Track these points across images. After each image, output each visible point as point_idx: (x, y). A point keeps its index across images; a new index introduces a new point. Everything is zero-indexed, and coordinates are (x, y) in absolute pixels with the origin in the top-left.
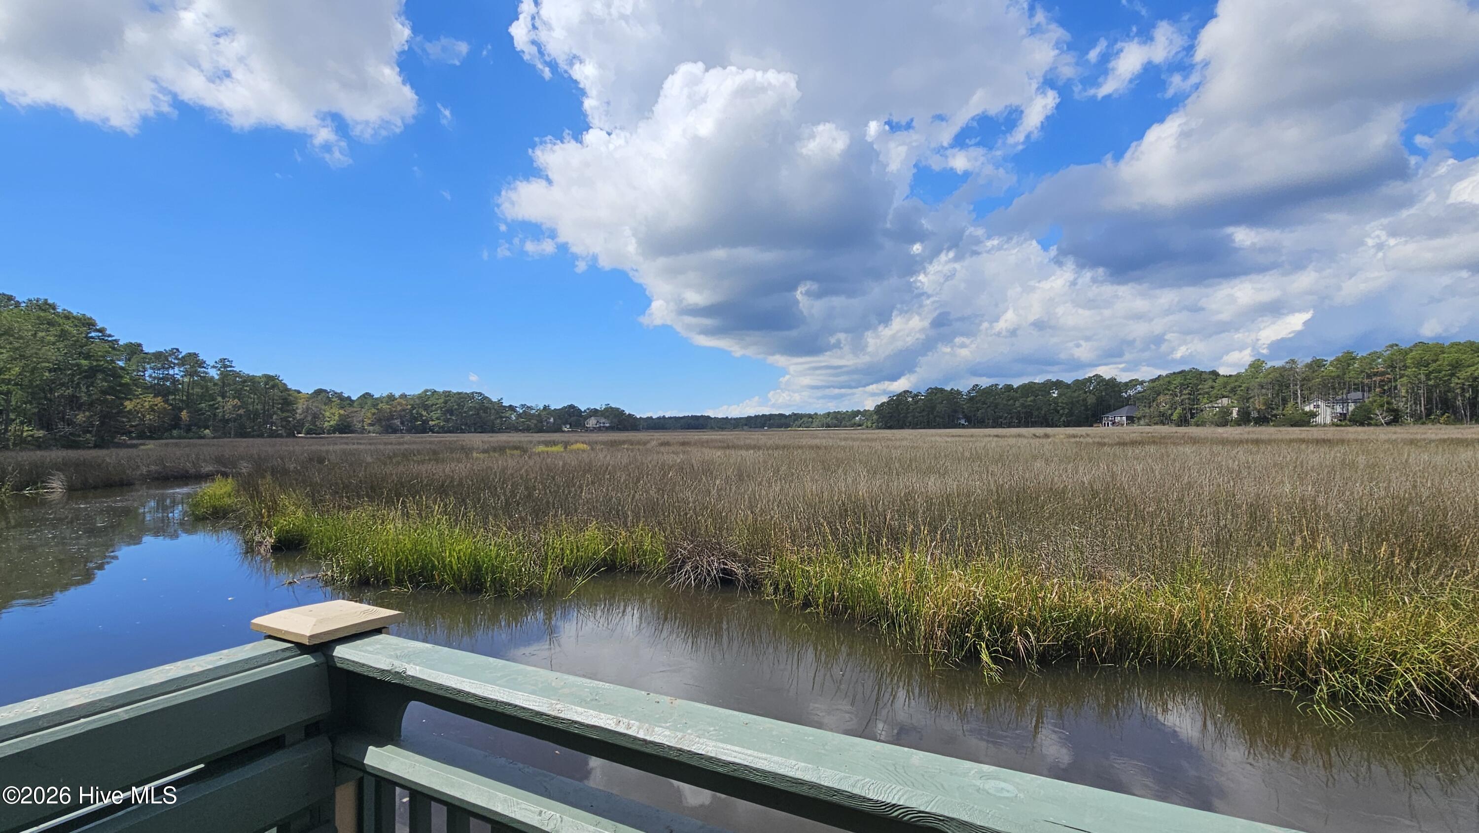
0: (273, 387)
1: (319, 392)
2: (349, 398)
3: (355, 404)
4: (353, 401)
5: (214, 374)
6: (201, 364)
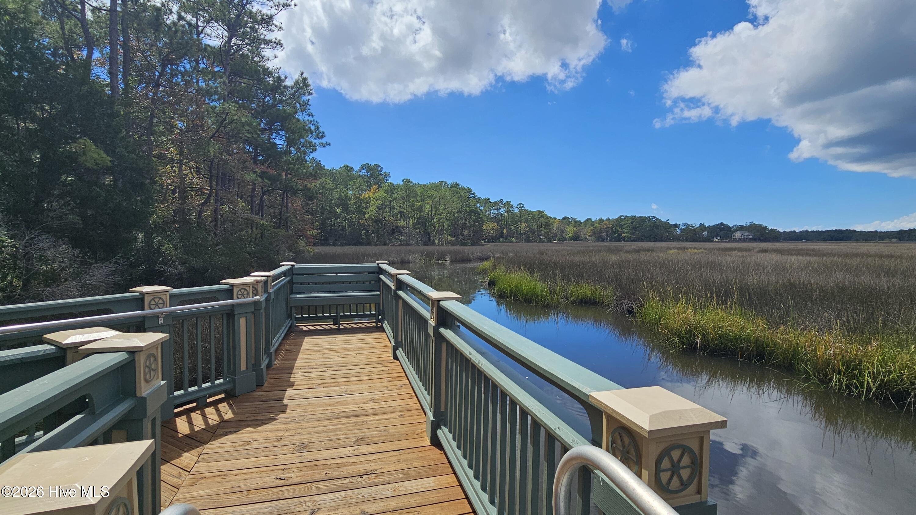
0: (542, 216)
1: (565, 218)
2: (580, 221)
3: (582, 225)
4: (581, 223)
5: (516, 210)
6: (511, 206)
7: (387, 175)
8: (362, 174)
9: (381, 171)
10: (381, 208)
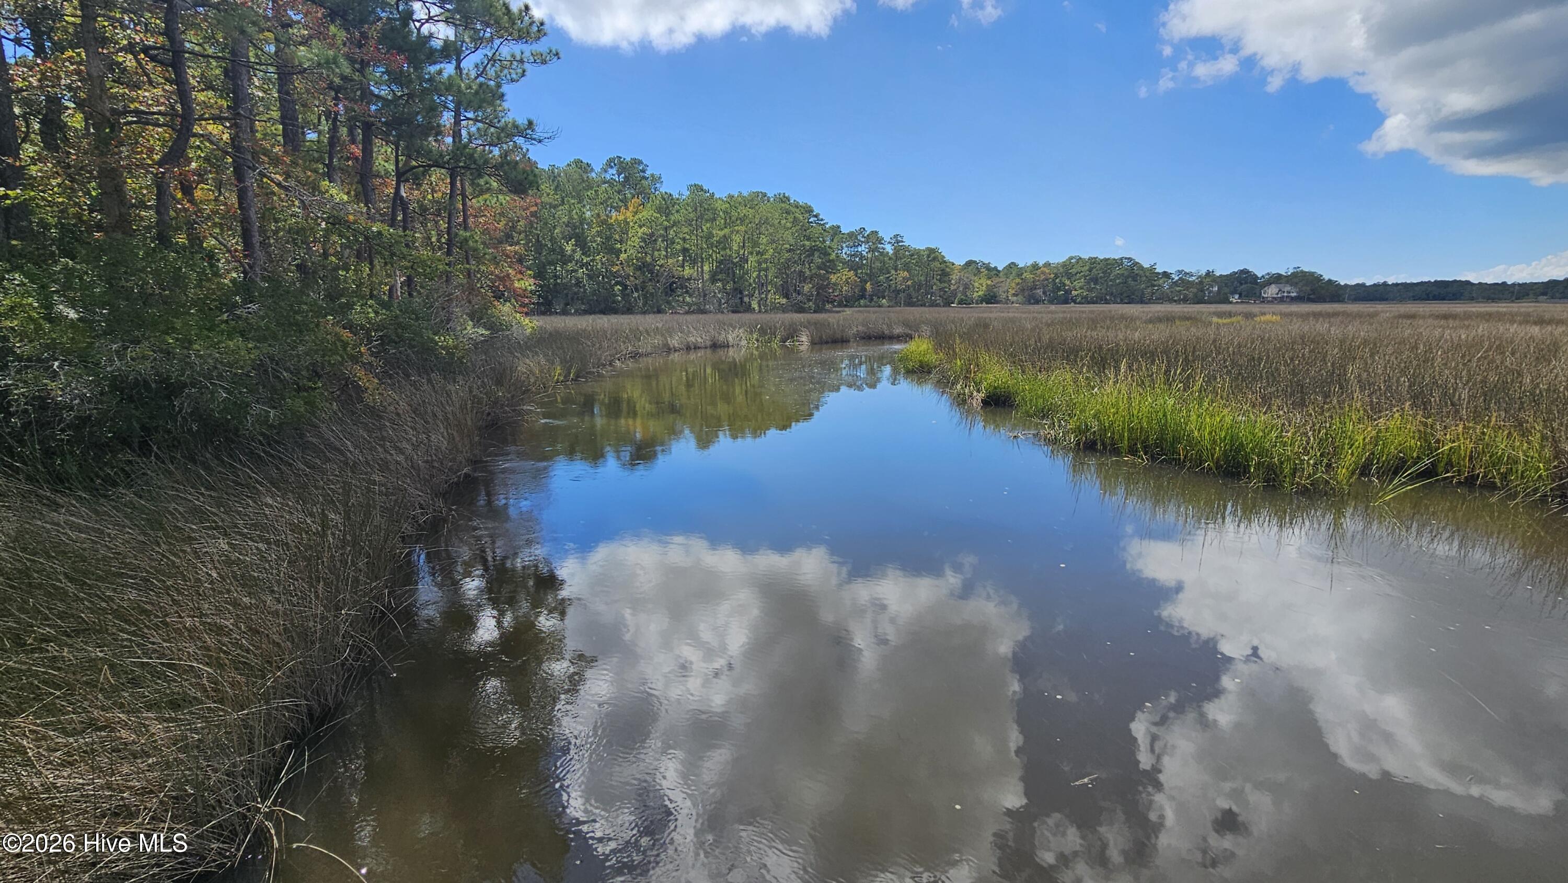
0: (935, 259)
1: (969, 263)
2: (995, 268)
3: (1001, 275)
4: (999, 271)
5: (889, 249)
6: (880, 240)
7: (656, 179)
8: (608, 177)
9: (643, 171)
10: (649, 241)
